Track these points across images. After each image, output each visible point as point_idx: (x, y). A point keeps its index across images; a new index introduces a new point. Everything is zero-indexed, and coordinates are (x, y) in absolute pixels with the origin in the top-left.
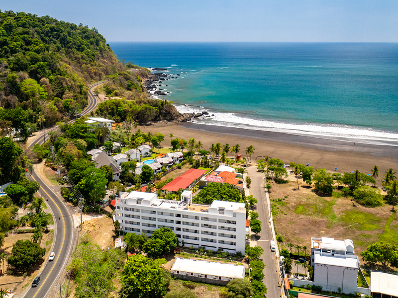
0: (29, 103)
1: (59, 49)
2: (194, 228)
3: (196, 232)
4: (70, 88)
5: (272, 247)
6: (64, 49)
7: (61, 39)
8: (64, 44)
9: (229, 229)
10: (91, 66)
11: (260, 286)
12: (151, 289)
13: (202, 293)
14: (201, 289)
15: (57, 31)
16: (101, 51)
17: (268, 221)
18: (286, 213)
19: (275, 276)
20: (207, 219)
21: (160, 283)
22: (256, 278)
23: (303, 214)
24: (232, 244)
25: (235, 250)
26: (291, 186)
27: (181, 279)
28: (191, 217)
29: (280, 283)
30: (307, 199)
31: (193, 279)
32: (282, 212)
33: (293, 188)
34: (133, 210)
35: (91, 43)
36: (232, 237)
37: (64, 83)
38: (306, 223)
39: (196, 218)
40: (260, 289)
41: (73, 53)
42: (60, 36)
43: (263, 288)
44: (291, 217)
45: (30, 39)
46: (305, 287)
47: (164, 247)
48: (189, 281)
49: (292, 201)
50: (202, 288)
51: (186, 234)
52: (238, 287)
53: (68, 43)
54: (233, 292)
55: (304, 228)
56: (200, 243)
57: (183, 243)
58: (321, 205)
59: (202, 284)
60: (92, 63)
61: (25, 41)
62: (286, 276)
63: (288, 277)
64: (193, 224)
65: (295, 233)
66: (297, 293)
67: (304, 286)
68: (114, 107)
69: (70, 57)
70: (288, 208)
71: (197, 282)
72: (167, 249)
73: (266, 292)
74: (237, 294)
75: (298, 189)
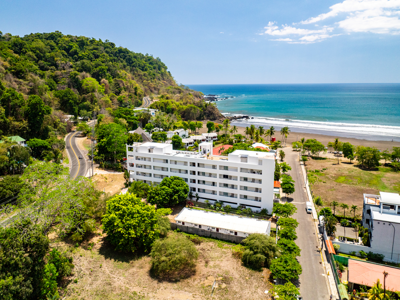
0: (88, 96)
1: (125, 67)
2: (212, 179)
3: (214, 184)
4: (126, 89)
5: (309, 208)
6: (129, 67)
7: (127, 59)
8: (130, 63)
9: (253, 180)
10: (152, 82)
11: (290, 245)
12: (136, 234)
13: (208, 250)
14: (209, 245)
15: (124, 52)
16: (162, 75)
17: (303, 186)
18: (324, 181)
19: (312, 239)
20: (226, 168)
21: (152, 229)
22: (285, 236)
23: (346, 183)
24: (257, 199)
25: (260, 207)
26: (329, 162)
27: (185, 232)
28: (208, 166)
29: (320, 247)
30: (350, 172)
31: (201, 233)
32: (321, 181)
33: (333, 163)
34: (145, 159)
35: (155, 68)
36: (257, 190)
37: (121, 85)
38: (350, 191)
39: (214, 167)
40: (290, 250)
41: (137, 71)
42: (126, 56)
43: (295, 248)
44: (331, 185)
45: (98, 54)
46: (356, 254)
47: (171, 196)
48: (195, 235)
49: (332, 172)
50: (211, 244)
51: (202, 186)
52: (258, 243)
53: (133, 62)
54: (251, 249)
55: (348, 194)
56: (218, 198)
57: (198, 198)
58: (366, 177)
59: (210, 239)
60: (153, 80)
61: (95, 55)
62: (328, 238)
63: (331, 240)
64: (210, 175)
65: (337, 198)
66: (346, 259)
67: (354, 252)
68: (164, 106)
69: (134, 74)
70: (328, 178)
71: (206, 237)
72: (175, 199)
73: (299, 255)
74: (255, 253)
75: (338, 164)
